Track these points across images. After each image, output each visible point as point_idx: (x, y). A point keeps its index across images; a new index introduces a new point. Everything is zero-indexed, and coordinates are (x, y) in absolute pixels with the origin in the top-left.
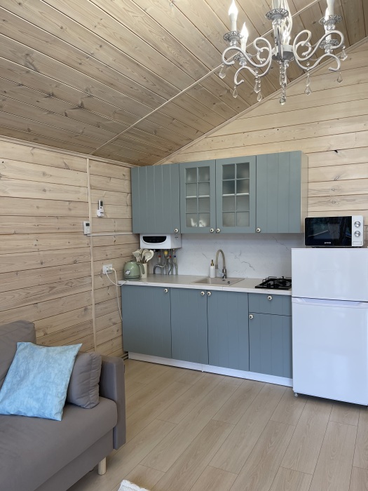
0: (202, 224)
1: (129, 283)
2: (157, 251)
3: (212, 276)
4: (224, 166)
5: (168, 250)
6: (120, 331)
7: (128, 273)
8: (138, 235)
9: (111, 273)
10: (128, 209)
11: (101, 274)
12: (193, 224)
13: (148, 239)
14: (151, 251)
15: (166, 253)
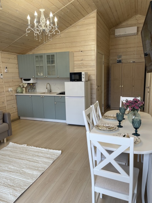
0: (42, 75)
1: (18, 94)
2: (28, 84)
3: (47, 92)
4: (47, 55)
5: (32, 83)
6: (17, 110)
7: (18, 91)
8: (22, 78)
9: (11, 91)
10: (17, 69)
11: (8, 91)
12: (39, 75)
13: (25, 80)
14: (26, 84)
15: (31, 84)
